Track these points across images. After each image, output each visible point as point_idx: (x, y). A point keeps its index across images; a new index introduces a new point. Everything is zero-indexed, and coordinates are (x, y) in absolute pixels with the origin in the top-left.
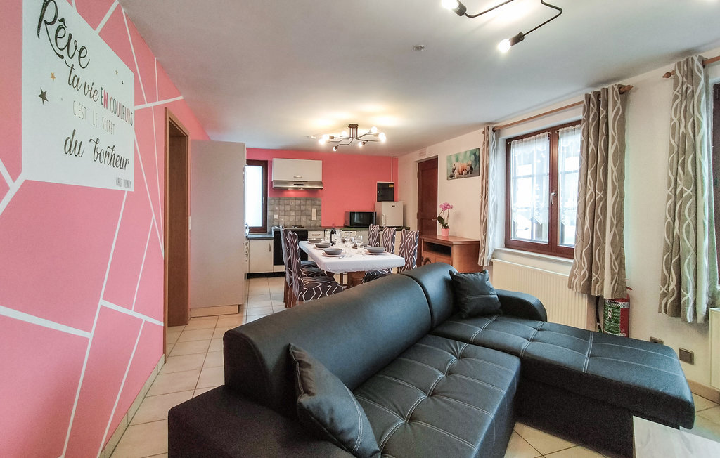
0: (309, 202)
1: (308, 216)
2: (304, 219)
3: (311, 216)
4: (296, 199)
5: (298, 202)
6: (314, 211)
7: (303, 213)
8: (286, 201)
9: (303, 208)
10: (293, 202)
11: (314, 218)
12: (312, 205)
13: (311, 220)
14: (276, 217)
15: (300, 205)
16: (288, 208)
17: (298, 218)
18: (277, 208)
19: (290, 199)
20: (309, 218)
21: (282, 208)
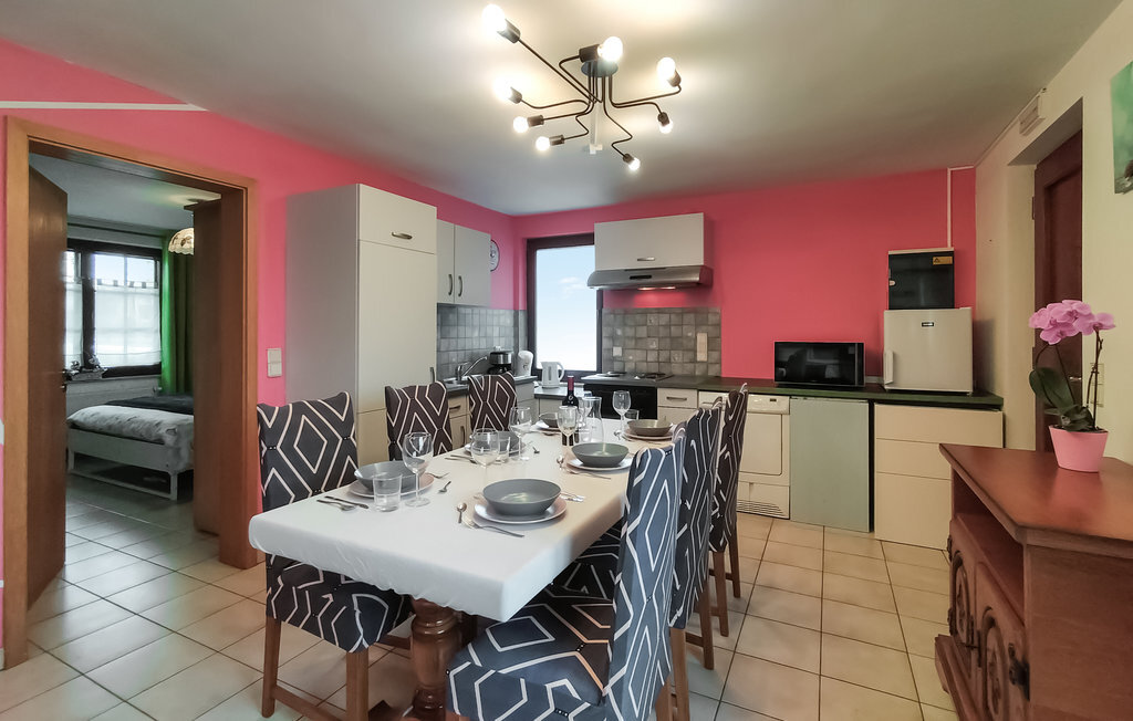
0: (689, 318)
1: (688, 350)
2: (677, 356)
3: (695, 351)
4: (660, 311)
5: (664, 319)
6: (702, 339)
7: (676, 343)
8: (638, 317)
9: (675, 331)
10: (653, 319)
11: (702, 356)
12: (698, 326)
13: (694, 361)
14: (617, 351)
15: (668, 326)
16: (642, 332)
17: (664, 355)
18: (619, 332)
19: (646, 312)
20: (691, 355)
21: (630, 332)
